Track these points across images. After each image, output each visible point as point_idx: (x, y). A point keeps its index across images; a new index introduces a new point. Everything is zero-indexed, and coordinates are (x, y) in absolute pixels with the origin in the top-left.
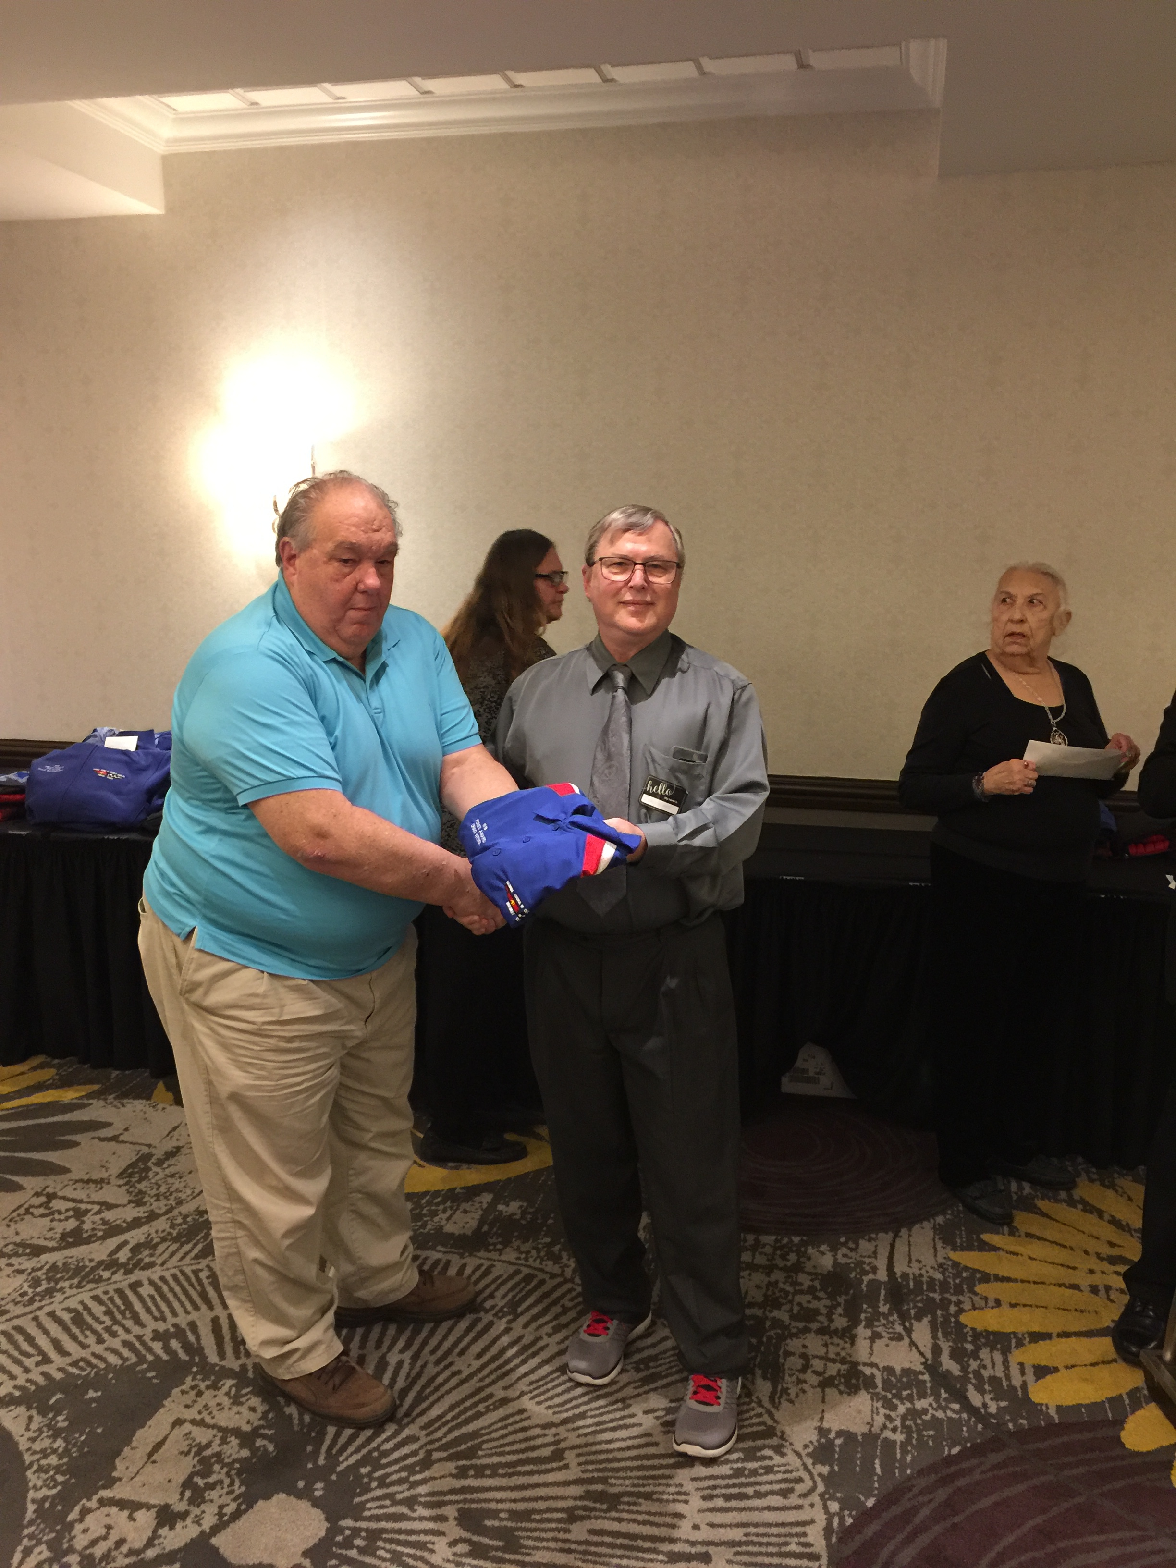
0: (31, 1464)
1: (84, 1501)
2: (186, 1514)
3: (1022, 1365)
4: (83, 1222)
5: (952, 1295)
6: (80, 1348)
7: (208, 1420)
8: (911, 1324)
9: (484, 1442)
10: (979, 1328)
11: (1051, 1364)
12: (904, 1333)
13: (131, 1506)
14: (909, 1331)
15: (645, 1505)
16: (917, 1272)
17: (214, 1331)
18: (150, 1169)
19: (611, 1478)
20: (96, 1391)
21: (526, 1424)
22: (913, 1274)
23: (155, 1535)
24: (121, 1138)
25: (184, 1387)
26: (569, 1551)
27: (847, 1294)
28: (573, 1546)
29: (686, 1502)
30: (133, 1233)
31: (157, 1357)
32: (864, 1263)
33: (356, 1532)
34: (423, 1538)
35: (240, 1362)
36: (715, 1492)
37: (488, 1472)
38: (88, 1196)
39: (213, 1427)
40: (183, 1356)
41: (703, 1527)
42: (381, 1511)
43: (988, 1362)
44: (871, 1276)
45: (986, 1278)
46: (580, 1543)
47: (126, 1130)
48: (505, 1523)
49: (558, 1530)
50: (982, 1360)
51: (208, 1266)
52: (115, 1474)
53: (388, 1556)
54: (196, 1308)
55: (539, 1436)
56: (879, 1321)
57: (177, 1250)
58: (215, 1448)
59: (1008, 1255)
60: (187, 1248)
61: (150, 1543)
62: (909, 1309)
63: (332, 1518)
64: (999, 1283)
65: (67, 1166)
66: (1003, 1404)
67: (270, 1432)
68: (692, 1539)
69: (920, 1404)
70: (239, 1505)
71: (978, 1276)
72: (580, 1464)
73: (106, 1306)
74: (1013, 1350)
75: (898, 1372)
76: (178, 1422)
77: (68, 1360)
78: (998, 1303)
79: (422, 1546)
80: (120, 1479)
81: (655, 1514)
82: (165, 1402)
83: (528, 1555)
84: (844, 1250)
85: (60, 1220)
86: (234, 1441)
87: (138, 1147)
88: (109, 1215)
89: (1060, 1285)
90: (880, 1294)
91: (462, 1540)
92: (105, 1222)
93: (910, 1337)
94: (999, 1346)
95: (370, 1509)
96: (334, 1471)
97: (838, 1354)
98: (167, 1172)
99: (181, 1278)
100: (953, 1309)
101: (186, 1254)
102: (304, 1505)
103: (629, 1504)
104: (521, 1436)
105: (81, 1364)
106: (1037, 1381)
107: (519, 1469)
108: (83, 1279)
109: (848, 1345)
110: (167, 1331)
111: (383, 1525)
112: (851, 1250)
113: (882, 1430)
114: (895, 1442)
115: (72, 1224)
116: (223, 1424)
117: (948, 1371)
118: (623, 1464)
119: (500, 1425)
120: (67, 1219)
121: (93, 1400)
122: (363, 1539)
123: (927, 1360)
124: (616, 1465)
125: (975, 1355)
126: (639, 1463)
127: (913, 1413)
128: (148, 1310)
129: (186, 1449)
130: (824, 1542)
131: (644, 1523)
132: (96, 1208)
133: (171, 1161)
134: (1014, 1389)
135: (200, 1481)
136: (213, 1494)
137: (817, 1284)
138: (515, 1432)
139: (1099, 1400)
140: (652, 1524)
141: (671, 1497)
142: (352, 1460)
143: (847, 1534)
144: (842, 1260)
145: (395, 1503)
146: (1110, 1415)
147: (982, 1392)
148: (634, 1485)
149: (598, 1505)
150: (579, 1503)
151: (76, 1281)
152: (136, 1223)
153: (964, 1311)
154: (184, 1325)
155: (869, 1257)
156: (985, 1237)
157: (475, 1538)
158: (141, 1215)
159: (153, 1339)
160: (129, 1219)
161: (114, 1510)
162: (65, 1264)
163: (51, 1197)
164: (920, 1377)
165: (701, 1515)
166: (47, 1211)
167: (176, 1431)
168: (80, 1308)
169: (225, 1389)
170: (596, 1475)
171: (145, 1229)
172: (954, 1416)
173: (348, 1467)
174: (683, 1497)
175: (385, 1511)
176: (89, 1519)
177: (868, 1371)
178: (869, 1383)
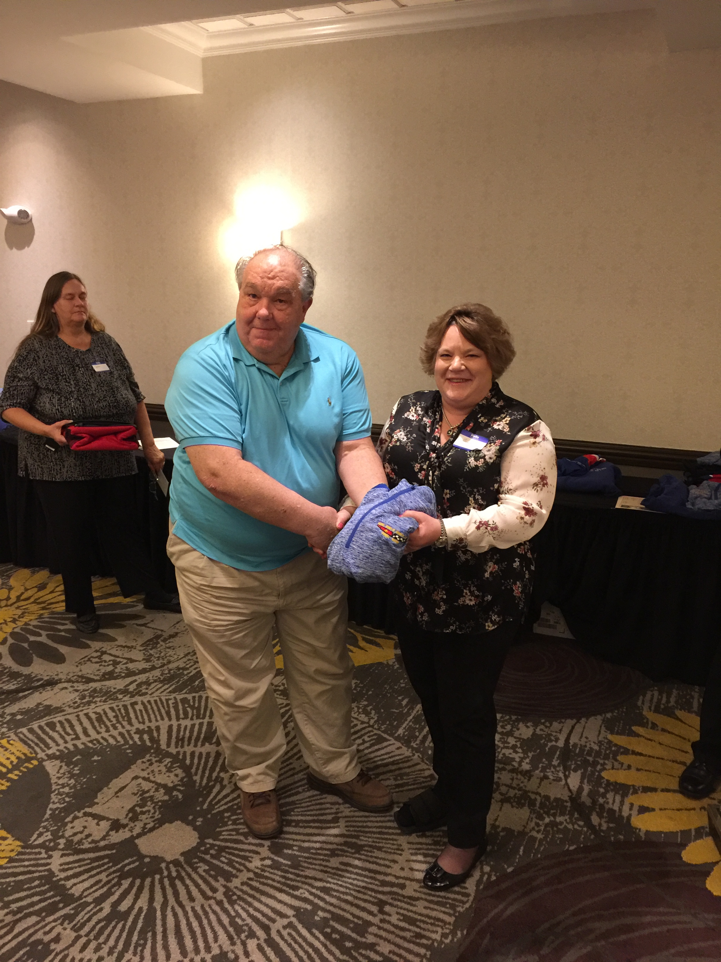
0: (55, 790)
1: (76, 812)
2: (127, 825)
3: (632, 805)
4: (116, 668)
5: (601, 759)
6: (96, 733)
7: (152, 778)
8: (569, 773)
9: (296, 808)
10: (612, 780)
11: (651, 806)
12: (563, 778)
13: (99, 818)
14: (566, 777)
15: (377, 853)
16: (584, 744)
17: (168, 732)
18: (159, 643)
19: (362, 836)
20: (98, 757)
21: (322, 801)
22: (581, 745)
23: (107, 834)
24: (148, 625)
25: (144, 760)
26: (326, 872)
27: (535, 752)
28: (329, 870)
29: (401, 855)
30: (140, 676)
31: (135, 742)
32: (552, 735)
33: (212, 846)
34: (247, 854)
35: (177, 750)
36: (419, 852)
37: (294, 824)
38: (123, 654)
39: (153, 782)
40: (148, 744)
41: (406, 869)
42: (229, 837)
43: (611, 801)
44: (554, 743)
45: (626, 752)
46: (333, 868)
47: (152, 621)
48: (295, 852)
49: (323, 860)
50: (607, 799)
51: (175, 698)
52: (96, 801)
53: (226, 861)
54: (162, 719)
55: (327, 809)
56: (550, 769)
57: (161, 688)
58: (151, 793)
59: (646, 741)
60: (166, 686)
61: (103, 838)
62: (570, 765)
63: (202, 838)
64: (634, 756)
65: (117, 638)
66: (611, 825)
67: (182, 789)
68: (397, 875)
69: (559, 819)
70: (155, 824)
71: (622, 750)
72: (346, 826)
73: (116, 713)
74: (629, 795)
75: (552, 799)
76: (136, 778)
77: (89, 739)
78: (629, 767)
79: (246, 858)
80: (98, 803)
81: (381, 859)
82: (132, 767)
83: (302, 871)
84: (542, 727)
85: (105, 666)
86: (162, 791)
87: (156, 631)
88: (131, 666)
89: (673, 761)
90: (556, 753)
91: (269, 858)
92: (127, 669)
93: (566, 780)
94: (621, 792)
95: (223, 835)
96: (210, 813)
97: (519, 785)
98: (167, 645)
99: (159, 702)
100: (599, 767)
101: (165, 690)
102: (189, 828)
103: (367, 851)
104: (318, 807)
105: (95, 742)
106: (638, 815)
107: (311, 824)
108: (109, 697)
109: (526, 780)
110: (143, 729)
111: (229, 844)
112: (546, 727)
113: (531, 831)
114: (536, 838)
115: (110, 668)
116: (159, 781)
117: (583, 802)
118: (371, 830)
119: (308, 800)
120: (108, 665)
121: (95, 761)
122: (216, 850)
123: (572, 794)
124: (367, 830)
125: (604, 795)
126: (380, 830)
127: (553, 824)
128: (137, 718)
129: (136, 792)
130: (475, 888)
131: (373, 863)
132: (125, 661)
133: (171, 640)
134: (622, 817)
135: (138, 809)
136: (143, 817)
137: (518, 744)
138: (316, 804)
139: (675, 831)
140: (377, 864)
141: (393, 851)
142: (222, 808)
143: (490, 885)
144: (538, 731)
145: (238, 834)
146: (679, 840)
147: (600, 816)
148: (373, 842)
149: (350, 850)
150: (339, 847)
151: (104, 698)
152: (144, 671)
153: (605, 769)
154: (153, 728)
155: (556, 732)
156: (634, 728)
157: (276, 858)
158: (147, 667)
159: (135, 733)
160: (140, 669)
161: (90, 819)
162: (101, 689)
163: (104, 653)
164: (565, 804)
165: (407, 863)
166: (99, 660)
167: (134, 782)
168: (102, 712)
169: (166, 763)
170: (353, 833)
171: (147, 675)
172: (578, 828)
173: (219, 811)
174: (400, 852)
175: (231, 837)
176: (76, 822)
177: (533, 796)
178: (532, 803)
